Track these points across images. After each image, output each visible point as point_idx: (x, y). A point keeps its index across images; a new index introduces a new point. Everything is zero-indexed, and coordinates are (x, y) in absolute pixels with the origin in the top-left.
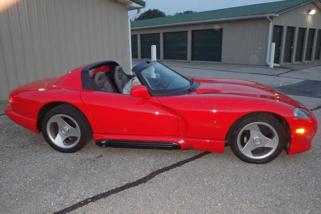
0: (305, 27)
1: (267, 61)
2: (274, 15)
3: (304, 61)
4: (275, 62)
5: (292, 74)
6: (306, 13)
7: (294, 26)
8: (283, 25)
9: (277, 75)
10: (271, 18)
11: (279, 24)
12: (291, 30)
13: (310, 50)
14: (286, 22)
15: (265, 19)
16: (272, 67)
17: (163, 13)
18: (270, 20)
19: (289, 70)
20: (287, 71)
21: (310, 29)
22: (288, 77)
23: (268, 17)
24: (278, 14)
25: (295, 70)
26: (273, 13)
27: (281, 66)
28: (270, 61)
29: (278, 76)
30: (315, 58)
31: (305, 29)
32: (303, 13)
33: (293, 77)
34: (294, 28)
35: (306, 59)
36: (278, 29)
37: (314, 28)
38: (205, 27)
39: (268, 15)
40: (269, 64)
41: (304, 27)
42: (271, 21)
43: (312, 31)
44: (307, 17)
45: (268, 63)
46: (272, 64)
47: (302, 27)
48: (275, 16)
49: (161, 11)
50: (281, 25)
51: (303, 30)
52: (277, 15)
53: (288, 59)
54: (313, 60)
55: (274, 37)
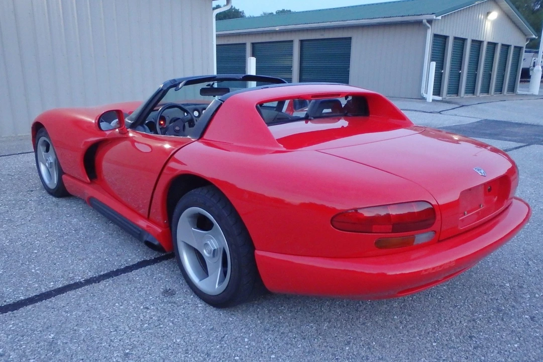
0: (482, 40)
1: (423, 91)
2: (435, 17)
3: (478, 94)
4: (434, 94)
5: (461, 111)
6: (482, 17)
7: (464, 37)
8: (447, 35)
9: (440, 112)
10: (430, 22)
11: (441, 33)
12: (460, 42)
13: (488, 77)
14: (452, 29)
15: (419, 23)
16: (431, 101)
17: (241, 12)
18: (428, 25)
19: (457, 106)
20: (453, 107)
21: (489, 43)
22: (456, 115)
23: (425, 21)
24: (441, 16)
25: (465, 106)
26: (433, 14)
27: (444, 100)
28: (426, 92)
29: (441, 114)
30: (496, 91)
31: (480, 42)
32: (479, 16)
33: (463, 115)
34: (464, 40)
35: (482, 92)
36: (440, 41)
37: (496, 42)
38: (323, 35)
39: (424, 18)
40: (425, 96)
41: (479, 39)
42: (429, 28)
43: (492, 46)
44: (484, 22)
45: (424, 94)
46: (430, 97)
47: (477, 39)
48: (435, 19)
49: (237, 8)
50: (444, 34)
51: (477, 44)
52: (440, 18)
53: (455, 90)
54: (492, 93)
55: (434, 54)
